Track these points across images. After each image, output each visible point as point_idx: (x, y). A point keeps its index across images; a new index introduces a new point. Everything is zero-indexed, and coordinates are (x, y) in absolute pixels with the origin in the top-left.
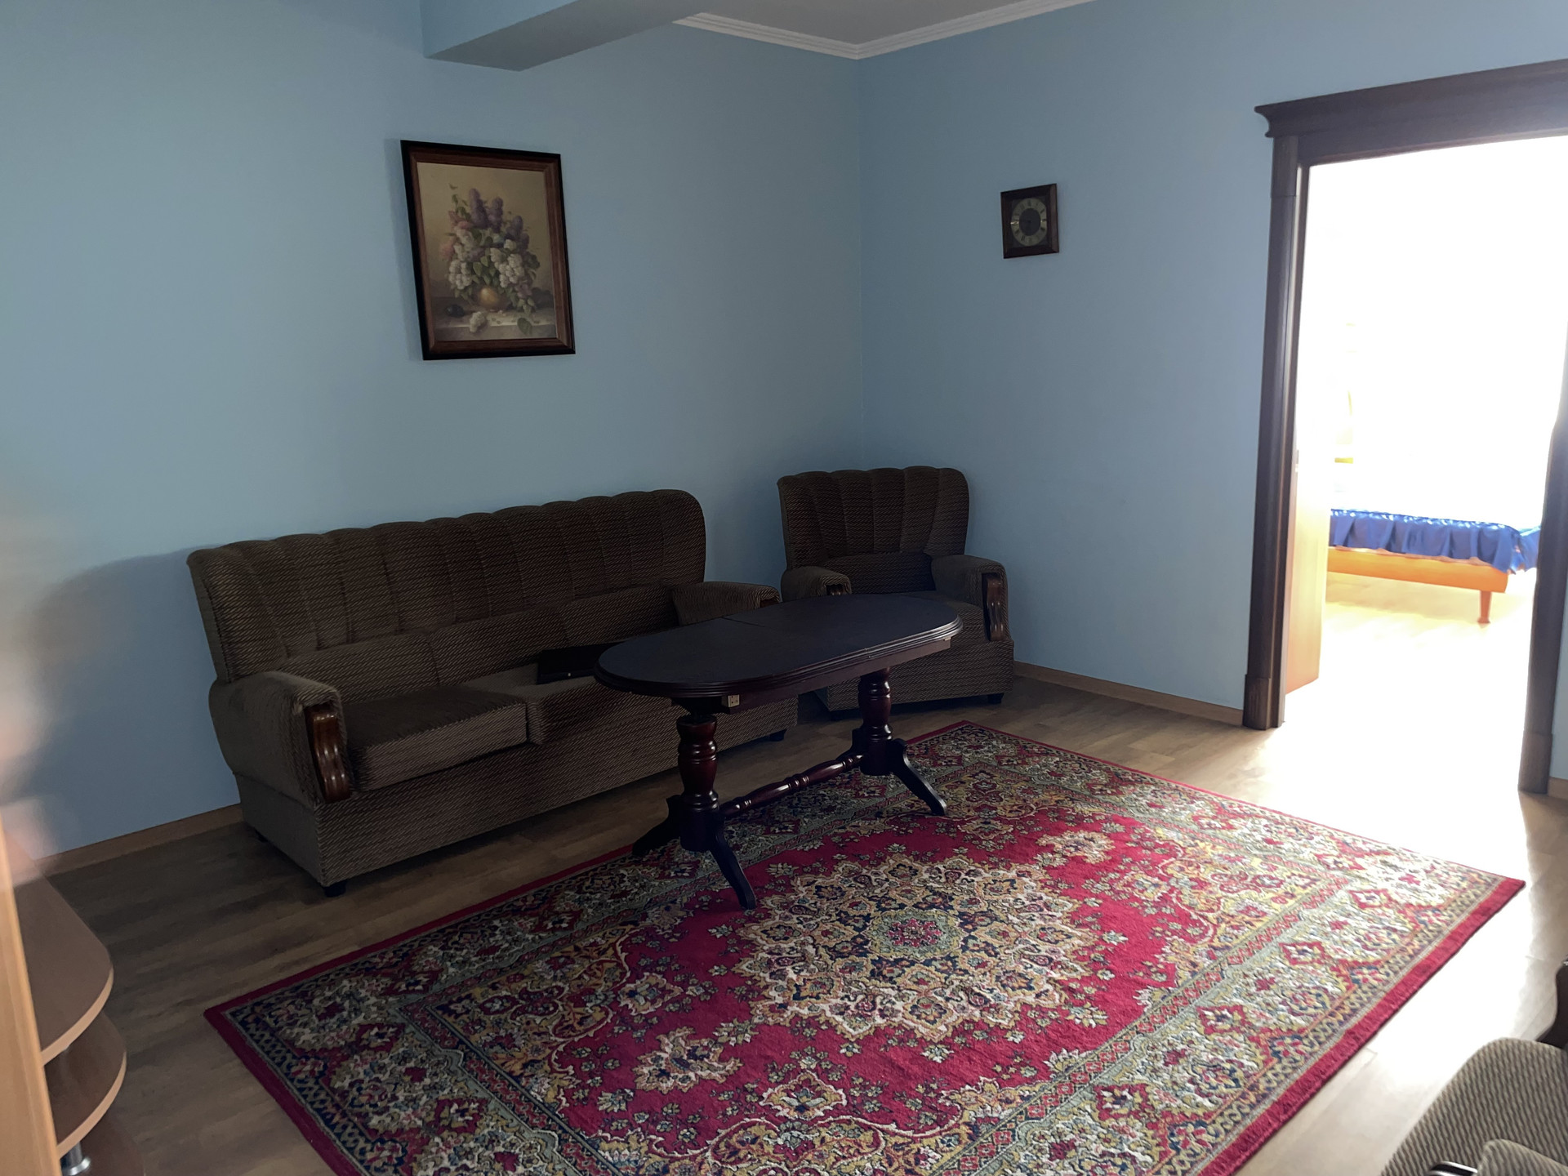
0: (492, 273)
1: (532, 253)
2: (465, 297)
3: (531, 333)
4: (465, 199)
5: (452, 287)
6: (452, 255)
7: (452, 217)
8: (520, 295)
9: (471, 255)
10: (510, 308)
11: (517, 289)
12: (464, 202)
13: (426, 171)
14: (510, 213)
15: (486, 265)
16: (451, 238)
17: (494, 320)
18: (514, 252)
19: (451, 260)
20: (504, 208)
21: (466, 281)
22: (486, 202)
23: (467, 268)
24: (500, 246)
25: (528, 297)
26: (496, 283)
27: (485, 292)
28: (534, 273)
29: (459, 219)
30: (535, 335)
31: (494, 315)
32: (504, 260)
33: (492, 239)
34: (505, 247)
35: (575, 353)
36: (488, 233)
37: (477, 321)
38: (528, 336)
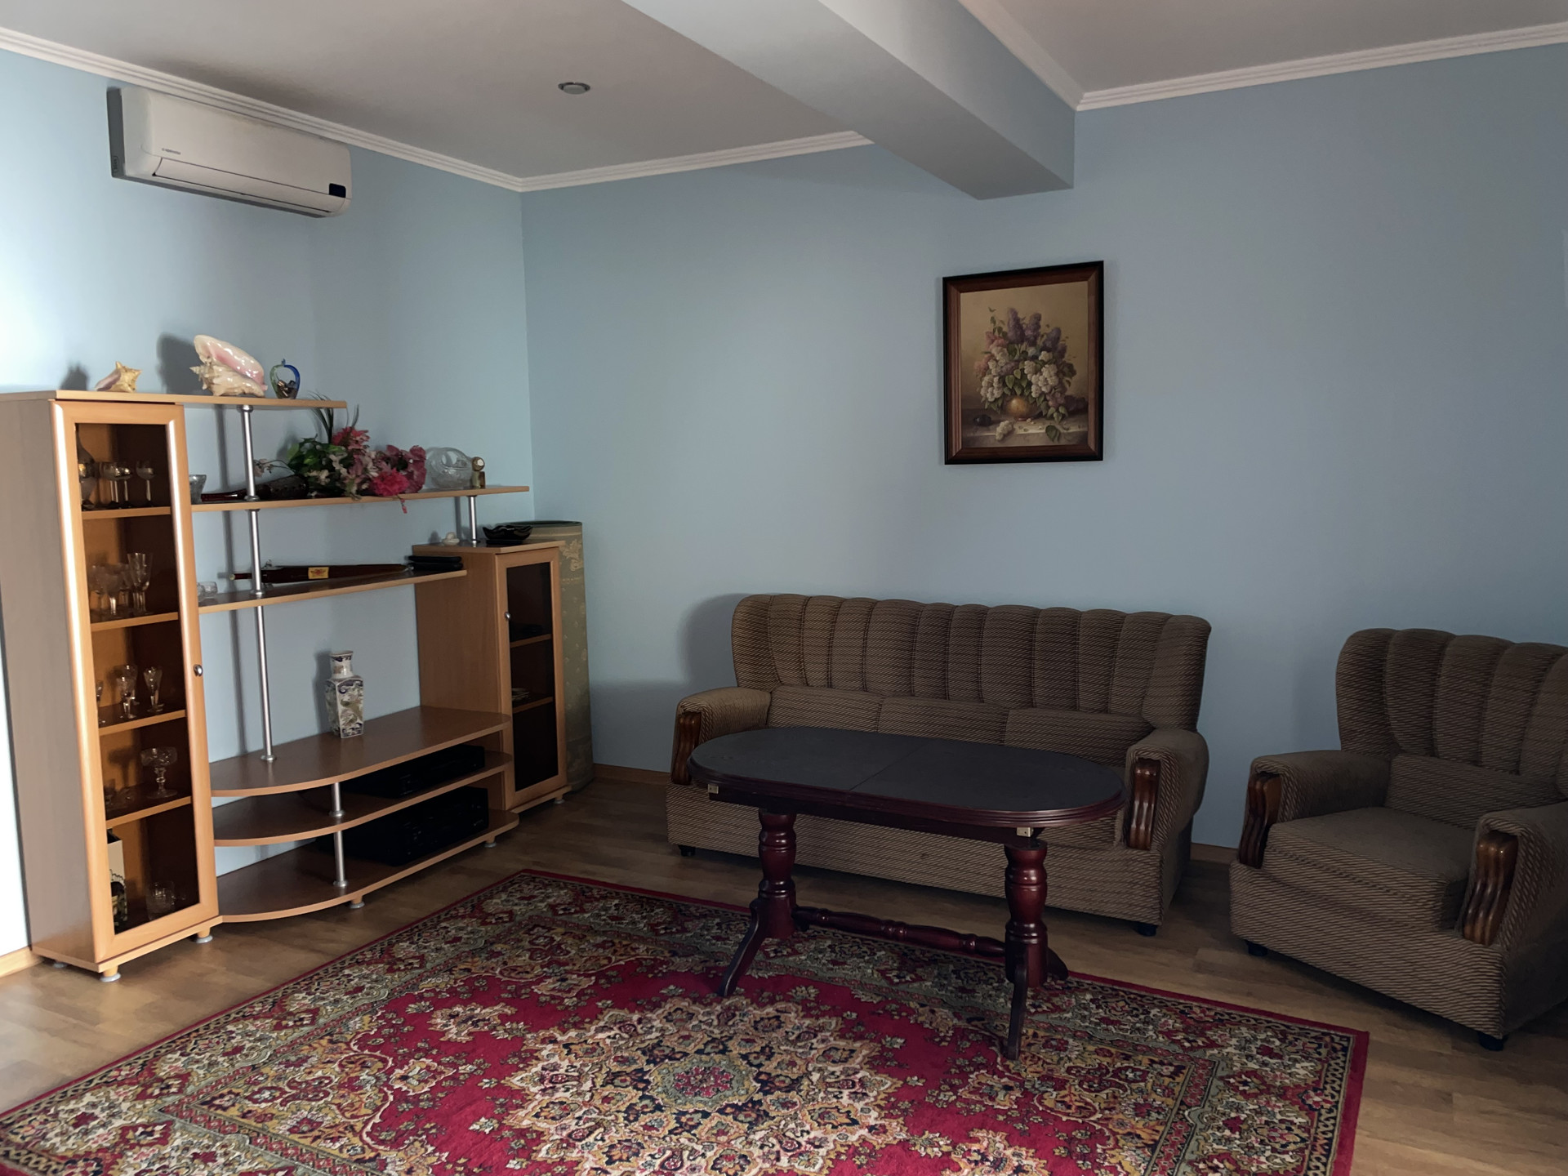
0: (1024, 384)
1: (1069, 362)
2: (994, 407)
3: (1058, 439)
4: (1002, 319)
5: (983, 399)
6: (986, 370)
7: (989, 337)
8: (1050, 403)
9: (1004, 369)
10: (1039, 416)
11: (1048, 398)
12: (1002, 322)
13: (968, 301)
14: (1048, 326)
15: (1019, 378)
16: (986, 356)
17: (1020, 428)
18: (1049, 362)
19: (984, 375)
20: (1042, 323)
21: (997, 394)
22: (1023, 319)
23: (999, 382)
24: (1035, 358)
25: (1060, 405)
26: (1027, 394)
27: (1015, 403)
28: (1068, 382)
29: (996, 338)
30: (1063, 442)
31: (1023, 424)
32: (1037, 371)
33: (1027, 353)
34: (1040, 358)
35: (1102, 459)
36: (1023, 347)
37: (1003, 429)
38: (1056, 443)
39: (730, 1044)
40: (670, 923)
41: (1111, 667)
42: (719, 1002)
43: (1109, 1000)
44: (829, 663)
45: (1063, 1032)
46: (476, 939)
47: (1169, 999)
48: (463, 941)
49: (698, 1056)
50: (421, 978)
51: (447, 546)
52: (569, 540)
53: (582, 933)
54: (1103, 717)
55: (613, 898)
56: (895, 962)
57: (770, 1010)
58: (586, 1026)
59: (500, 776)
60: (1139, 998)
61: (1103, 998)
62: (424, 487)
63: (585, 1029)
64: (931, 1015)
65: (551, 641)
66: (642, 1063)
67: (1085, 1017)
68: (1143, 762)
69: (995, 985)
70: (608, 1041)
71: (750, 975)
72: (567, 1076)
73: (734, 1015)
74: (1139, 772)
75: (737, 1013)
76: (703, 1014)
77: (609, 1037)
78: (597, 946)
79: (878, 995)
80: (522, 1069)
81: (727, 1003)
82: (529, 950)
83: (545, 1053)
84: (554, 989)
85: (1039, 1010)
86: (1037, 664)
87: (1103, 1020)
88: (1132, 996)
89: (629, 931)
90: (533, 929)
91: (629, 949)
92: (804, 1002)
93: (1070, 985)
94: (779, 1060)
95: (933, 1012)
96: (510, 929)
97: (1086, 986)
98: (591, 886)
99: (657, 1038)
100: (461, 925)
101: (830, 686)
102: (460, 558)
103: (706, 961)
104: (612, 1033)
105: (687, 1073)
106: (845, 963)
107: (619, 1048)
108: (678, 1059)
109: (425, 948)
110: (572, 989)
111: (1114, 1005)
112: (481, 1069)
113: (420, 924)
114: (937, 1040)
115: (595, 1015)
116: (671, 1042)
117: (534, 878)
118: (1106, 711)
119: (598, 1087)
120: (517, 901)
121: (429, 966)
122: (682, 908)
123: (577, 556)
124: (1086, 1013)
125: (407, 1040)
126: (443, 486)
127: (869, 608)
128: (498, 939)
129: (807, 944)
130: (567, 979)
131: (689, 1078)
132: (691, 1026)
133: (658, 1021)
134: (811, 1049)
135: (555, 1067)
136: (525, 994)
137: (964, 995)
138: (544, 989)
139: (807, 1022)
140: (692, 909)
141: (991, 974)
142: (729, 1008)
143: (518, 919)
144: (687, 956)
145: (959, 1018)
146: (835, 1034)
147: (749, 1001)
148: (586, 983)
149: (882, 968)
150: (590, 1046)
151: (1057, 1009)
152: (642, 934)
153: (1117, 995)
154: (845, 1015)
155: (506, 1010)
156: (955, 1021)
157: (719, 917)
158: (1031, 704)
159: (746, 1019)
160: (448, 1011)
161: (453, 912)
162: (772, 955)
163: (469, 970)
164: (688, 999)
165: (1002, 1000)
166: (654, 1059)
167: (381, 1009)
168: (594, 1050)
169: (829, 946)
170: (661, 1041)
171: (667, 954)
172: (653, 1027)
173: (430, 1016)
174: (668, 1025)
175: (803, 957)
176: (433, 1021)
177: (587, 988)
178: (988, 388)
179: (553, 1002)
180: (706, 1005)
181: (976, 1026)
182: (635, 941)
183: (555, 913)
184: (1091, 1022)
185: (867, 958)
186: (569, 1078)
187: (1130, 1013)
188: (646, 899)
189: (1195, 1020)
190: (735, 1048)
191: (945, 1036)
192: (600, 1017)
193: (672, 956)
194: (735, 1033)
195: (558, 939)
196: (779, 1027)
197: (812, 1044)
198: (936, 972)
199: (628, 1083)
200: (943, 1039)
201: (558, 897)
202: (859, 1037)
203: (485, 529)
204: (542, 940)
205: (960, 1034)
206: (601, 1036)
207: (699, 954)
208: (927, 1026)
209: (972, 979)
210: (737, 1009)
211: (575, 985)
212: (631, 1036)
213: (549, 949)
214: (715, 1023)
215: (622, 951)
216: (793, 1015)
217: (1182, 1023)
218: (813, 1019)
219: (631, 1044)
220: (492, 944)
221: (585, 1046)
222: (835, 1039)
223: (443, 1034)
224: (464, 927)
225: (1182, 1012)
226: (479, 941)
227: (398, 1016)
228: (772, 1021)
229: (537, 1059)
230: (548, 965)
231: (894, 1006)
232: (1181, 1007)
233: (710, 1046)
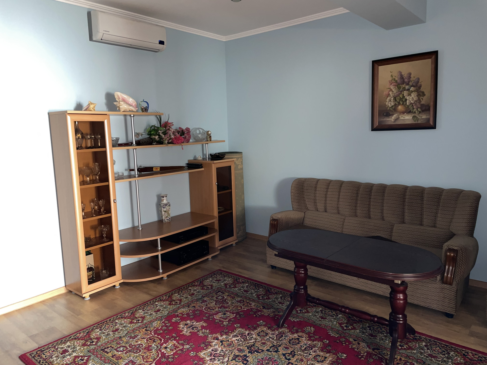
0: (404, 100)
1: (422, 91)
2: (391, 109)
3: (417, 121)
5: (387, 106)
6: (389, 95)
7: (390, 82)
8: (414, 107)
9: (396, 94)
10: (409, 112)
11: (413, 105)
12: (395, 76)
13: (382, 69)
14: (414, 77)
15: (402, 98)
16: (389, 90)
17: (402, 117)
18: (414, 91)
19: (388, 97)
20: (412, 76)
21: (393, 104)
22: (404, 75)
23: (394, 99)
24: (408, 90)
25: (419, 108)
26: (405, 104)
27: (400, 108)
28: (422, 99)
29: (393, 83)
30: (419, 122)
31: (403, 115)
32: (409, 95)
33: (405, 88)
34: (410, 90)
35: (435, 128)
36: (404, 86)
37: (395, 118)
38: (416, 122)
39: (279, 348)
40: (264, 295)
41: (437, 210)
42: (277, 330)
43: (432, 346)
44: (325, 203)
45: (412, 359)
46: (199, 295)
47: (458, 348)
48: (195, 295)
49: (267, 352)
50: (179, 308)
51: (198, 160)
52: (238, 158)
53: (233, 296)
54: (434, 229)
55: (246, 283)
56: (345, 320)
57: (296, 335)
58: (230, 334)
59: (214, 236)
60: (445, 347)
61: (430, 345)
62: (191, 141)
63: (229, 335)
64: (358, 345)
65: (231, 192)
66: (246, 352)
67: (422, 353)
68: (450, 250)
69: (385, 334)
70: (236, 341)
71: (290, 320)
72: (220, 354)
73: (282, 336)
74: (448, 254)
75: (284, 335)
76: (271, 334)
77: (237, 340)
78: (238, 301)
79: (338, 334)
80: (205, 349)
81: (280, 331)
82: (215, 301)
83: (214, 343)
84: (221, 317)
85: (403, 348)
86: (406, 207)
87: (430, 355)
88: (443, 345)
89: (249, 297)
90: (217, 293)
91: (249, 304)
92: (309, 334)
93: (416, 338)
94: (297, 358)
95: (359, 344)
96: (210, 292)
97: (423, 339)
98: (240, 278)
99: (254, 342)
100: (195, 289)
101: (326, 211)
102: (202, 164)
103: (275, 312)
104: (238, 338)
105: (262, 359)
106: (326, 318)
107: (239, 345)
108: (260, 353)
109: (183, 296)
110: (227, 318)
111: (434, 349)
112: (191, 347)
113: (183, 287)
114: (360, 357)
115: (233, 329)
116: (258, 345)
117: (221, 273)
118: (435, 227)
119: (230, 361)
120: (214, 281)
121: (182, 303)
122: (269, 289)
123: (240, 163)
124: (423, 351)
125: (170, 332)
126: (197, 141)
127: (341, 184)
128: (206, 295)
129: (312, 309)
130: (226, 314)
131: (262, 361)
132: (266, 339)
133: (255, 335)
134: (310, 354)
135: (216, 350)
136: (211, 318)
137: (372, 338)
138: (217, 317)
139: (309, 342)
140: (273, 290)
141: (383, 330)
142: (281, 333)
143: (214, 288)
144: (268, 309)
145: (369, 348)
146: (320, 349)
147: (288, 330)
148: (232, 316)
149: (340, 322)
150: (230, 343)
151: (410, 348)
152: (254, 298)
153: (436, 344)
154: (324, 341)
155: (204, 324)
156: (368, 349)
157: (282, 294)
158: (404, 223)
159: (286, 338)
160: (185, 322)
161: (194, 284)
162: (299, 312)
163: (194, 307)
164: (266, 327)
165: (387, 341)
166: (251, 351)
167: (164, 319)
168: (231, 344)
169: (321, 311)
170: (255, 344)
171: (262, 308)
172: (253, 337)
173: (179, 324)
174: (258, 337)
175: (310, 314)
176: (179, 326)
177: (232, 319)
178: (389, 102)
179: (220, 323)
180: (273, 331)
181: (376, 352)
182: (251, 301)
183: (226, 287)
184: (424, 356)
185: (334, 317)
186: (220, 355)
187: (441, 353)
188: (257, 284)
189: (470, 359)
190: (282, 351)
191: (363, 355)
192: (235, 331)
193: (263, 309)
194: (282, 344)
195: (225, 297)
196: (298, 343)
197: (310, 352)
198: (361, 326)
199: (240, 360)
200: (362, 357)
201: (228, 281)
202: (329, 352)
203: (211, 155)
204: (220, 297)
205: (369, 355)
206: (234, 339)
207: (273, 309)
208: (356, 350)
209: (375, 331)
210: (284, 334)
211: (228, 316)
212: (244, 340)
213: (222, 301)
214: (275, 338)
215: (246, 305)
216: (304, 339)
217: (464, 360)
218: (312, 341)
219: (244, 344)
220: (204, 297)
221: (228, 342)
222: (319, 351)
223: (182, 331)
224: (196, 290)
225: (464, 355)
226: (200, 295)
227: (169, 323)
228: (296, 340)
229: (211, 346)
230: (220, 308)
231: (344, 339)
232: (463, 352)
233: (272, 348)
